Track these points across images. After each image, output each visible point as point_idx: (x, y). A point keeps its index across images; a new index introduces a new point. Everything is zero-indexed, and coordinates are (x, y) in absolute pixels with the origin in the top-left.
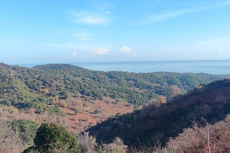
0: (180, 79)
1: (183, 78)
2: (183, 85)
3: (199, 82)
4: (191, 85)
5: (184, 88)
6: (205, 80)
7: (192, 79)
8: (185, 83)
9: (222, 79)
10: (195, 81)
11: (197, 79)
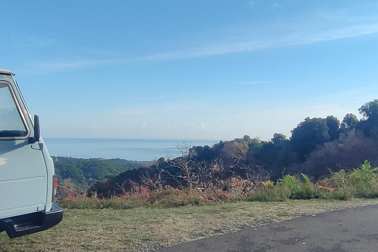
0: (82, 169)
1: (87, 168)
2: (87, 178)
3: (111, 172)
4: (100, 178)
5: (87, 183)
6: (120, 170)
7: (101, 168)
8: (90, 175)
9: (136, 168)
10: (105, 171)
11: (109, 169)
